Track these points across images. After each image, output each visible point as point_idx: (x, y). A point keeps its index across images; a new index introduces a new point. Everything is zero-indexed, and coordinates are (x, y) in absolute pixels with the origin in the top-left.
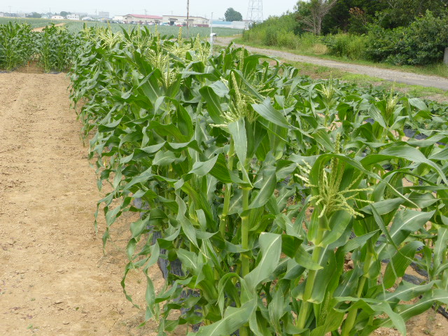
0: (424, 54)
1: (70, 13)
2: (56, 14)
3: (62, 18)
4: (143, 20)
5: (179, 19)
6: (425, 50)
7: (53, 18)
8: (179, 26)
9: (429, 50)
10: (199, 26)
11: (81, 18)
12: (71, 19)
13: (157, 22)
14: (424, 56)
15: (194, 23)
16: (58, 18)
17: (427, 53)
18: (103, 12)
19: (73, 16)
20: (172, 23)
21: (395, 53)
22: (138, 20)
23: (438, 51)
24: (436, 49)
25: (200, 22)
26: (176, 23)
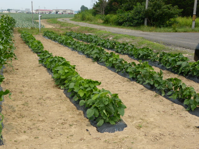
0: (136, 21)
1: (11, 10)
2: (5, 10)
3: (8, 12)
4: (44, 12)
5: (60, 11)
6: (137, 20)
7: (4, 12)
8: (60, 14)
9: (138, 19)
10: (69, 14)
11: (16, 12)
12: (12, 12)
13: (50, 13)
14: (136, 22)
15: (67, 12)
16: (6, 12)
17: (137, 21)
18: (27, 9)
19: (13, 11)
20: (57, 13)
21: (126, 21)
22: (42, 12)
23: (142, 20)
24: (140, 19)
25: (69, 12)
26: (58, 13)
